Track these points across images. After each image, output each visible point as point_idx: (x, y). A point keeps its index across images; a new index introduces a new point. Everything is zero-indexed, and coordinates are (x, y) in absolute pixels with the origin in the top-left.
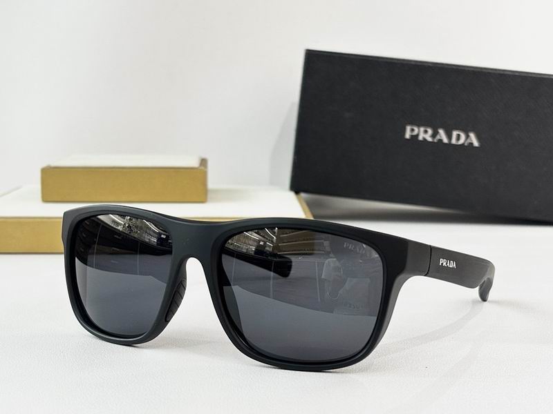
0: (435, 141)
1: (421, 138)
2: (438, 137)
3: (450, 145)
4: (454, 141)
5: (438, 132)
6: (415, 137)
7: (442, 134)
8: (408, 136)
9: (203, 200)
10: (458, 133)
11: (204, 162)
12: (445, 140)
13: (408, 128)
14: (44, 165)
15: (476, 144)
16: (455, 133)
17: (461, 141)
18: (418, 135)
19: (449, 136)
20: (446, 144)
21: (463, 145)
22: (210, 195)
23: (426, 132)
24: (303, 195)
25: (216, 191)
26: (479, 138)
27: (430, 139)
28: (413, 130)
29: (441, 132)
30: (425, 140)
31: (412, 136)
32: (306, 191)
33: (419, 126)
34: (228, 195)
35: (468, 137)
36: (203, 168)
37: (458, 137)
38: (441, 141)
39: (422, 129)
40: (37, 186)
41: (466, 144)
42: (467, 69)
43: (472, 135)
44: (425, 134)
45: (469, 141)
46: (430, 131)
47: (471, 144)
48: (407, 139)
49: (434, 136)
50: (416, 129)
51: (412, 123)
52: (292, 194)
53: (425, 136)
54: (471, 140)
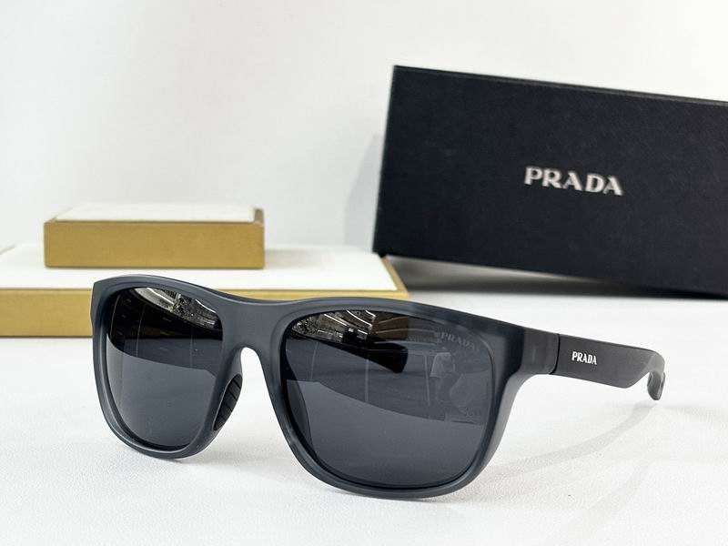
0: (565, 187)
1: (545, 183)
2: (568, 183)
3: (584, 192)
4: (589, 188)
5: (569, 176)
6: (538, 183)
7: (574, 179)
8: (528, 181)
9: (258, 265)
10: (594, 177)
11: (259, 214)
12: (578, 187)
13: (529, 171)
14: (48, 217)
15: (618, 191)
16: (590, 178)
17: (599, 189)
18: (541, 180)
19: (583, 182)
20: (579, 191)
21: (601, 192)
22: (267, 259)
23: (552, 175)
24: (389, 258)
25: (275, 252)
26: (622, 184)
27: (557, 185)
28: (535, 173)
29: (573, 175)
30: (551, 185)
31: (534, 181)
32: (394, 253)
33: (543, 168)
34: (291, 259)
35: (607, 182)
36: (258, 222)
37: (595, 183)
38: (572, 187)
39: (547, 172)
40: (38, 246)
41: (605, 192)
42: (606, 92)
43: (613, 180)
44: (551, 179)
45: (608, 188)
46: (558, 175)
47: (612, 192)
48: (527, 185)
49: (562, 181)
50: (540, 172)
51: (533, 164)
52: (376, 257)
53: (550, 181)
54: (612, 186)
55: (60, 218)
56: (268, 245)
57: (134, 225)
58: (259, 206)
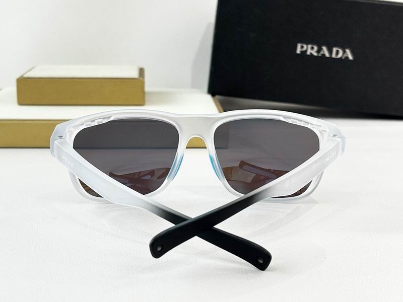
0: (320, 55)
1: (308, 53)
2: (322, 53)
3: (331, 58)
4: (334, 56)
5: (322, 49)
6: (304, 53)
7: (325, 51)
8: (298, 51)
9: (142, 104)
10: (337, 49)
11: (141, 71)
12: (327, 55)
13: (299, 46)
14: (18, 76)
15: (351, 57)
16: (335, 50)
17: (340, 55)
18: (306, 51)
19: (331, 52)
20: (328, 57)
21: (341, 58)
22: (147, 98)
23: (312, 48)
24: (217, 97)
25: (151, 93)
26: (353, 53)
27: (315, 54)
28: (302, 47)
29: (324, 48)
30: (311, 54)
31: (302, 52)
32: (220, 94)
33: (307, 44)
34: (161, 98)
35: (344, 52)
36: (141, 79)
37: (337, 52)
38: (324, 55)
39: (310, 46)
40: (13, 89)
41: (343, 58)
43: (348, 51)
44: (311, 50)
45: (345, 55)
46: (316, 48)
47: (347, 58)
48: (298, 54)
49: (318, 51)
50: (305, 46)
51: (302, 42)
52: (209, 97)
53: (311, 51)
54: (347, 55)
55: (26, 76)
56: (147, 89)
57: (69, 80)
58: (141, 66)
